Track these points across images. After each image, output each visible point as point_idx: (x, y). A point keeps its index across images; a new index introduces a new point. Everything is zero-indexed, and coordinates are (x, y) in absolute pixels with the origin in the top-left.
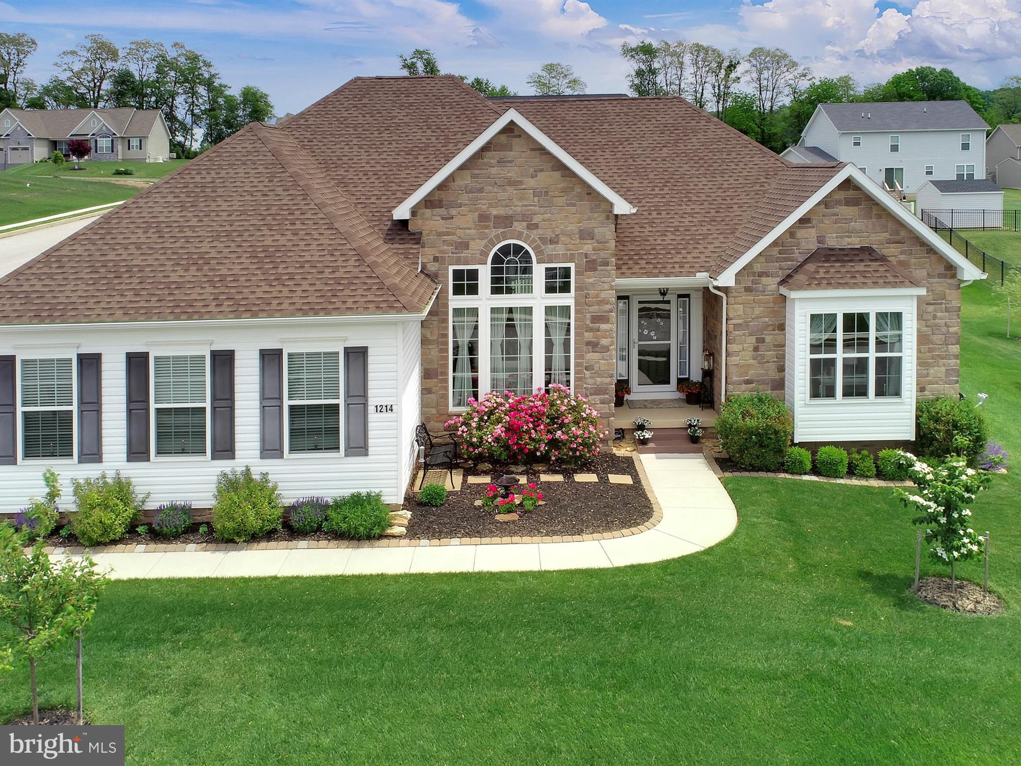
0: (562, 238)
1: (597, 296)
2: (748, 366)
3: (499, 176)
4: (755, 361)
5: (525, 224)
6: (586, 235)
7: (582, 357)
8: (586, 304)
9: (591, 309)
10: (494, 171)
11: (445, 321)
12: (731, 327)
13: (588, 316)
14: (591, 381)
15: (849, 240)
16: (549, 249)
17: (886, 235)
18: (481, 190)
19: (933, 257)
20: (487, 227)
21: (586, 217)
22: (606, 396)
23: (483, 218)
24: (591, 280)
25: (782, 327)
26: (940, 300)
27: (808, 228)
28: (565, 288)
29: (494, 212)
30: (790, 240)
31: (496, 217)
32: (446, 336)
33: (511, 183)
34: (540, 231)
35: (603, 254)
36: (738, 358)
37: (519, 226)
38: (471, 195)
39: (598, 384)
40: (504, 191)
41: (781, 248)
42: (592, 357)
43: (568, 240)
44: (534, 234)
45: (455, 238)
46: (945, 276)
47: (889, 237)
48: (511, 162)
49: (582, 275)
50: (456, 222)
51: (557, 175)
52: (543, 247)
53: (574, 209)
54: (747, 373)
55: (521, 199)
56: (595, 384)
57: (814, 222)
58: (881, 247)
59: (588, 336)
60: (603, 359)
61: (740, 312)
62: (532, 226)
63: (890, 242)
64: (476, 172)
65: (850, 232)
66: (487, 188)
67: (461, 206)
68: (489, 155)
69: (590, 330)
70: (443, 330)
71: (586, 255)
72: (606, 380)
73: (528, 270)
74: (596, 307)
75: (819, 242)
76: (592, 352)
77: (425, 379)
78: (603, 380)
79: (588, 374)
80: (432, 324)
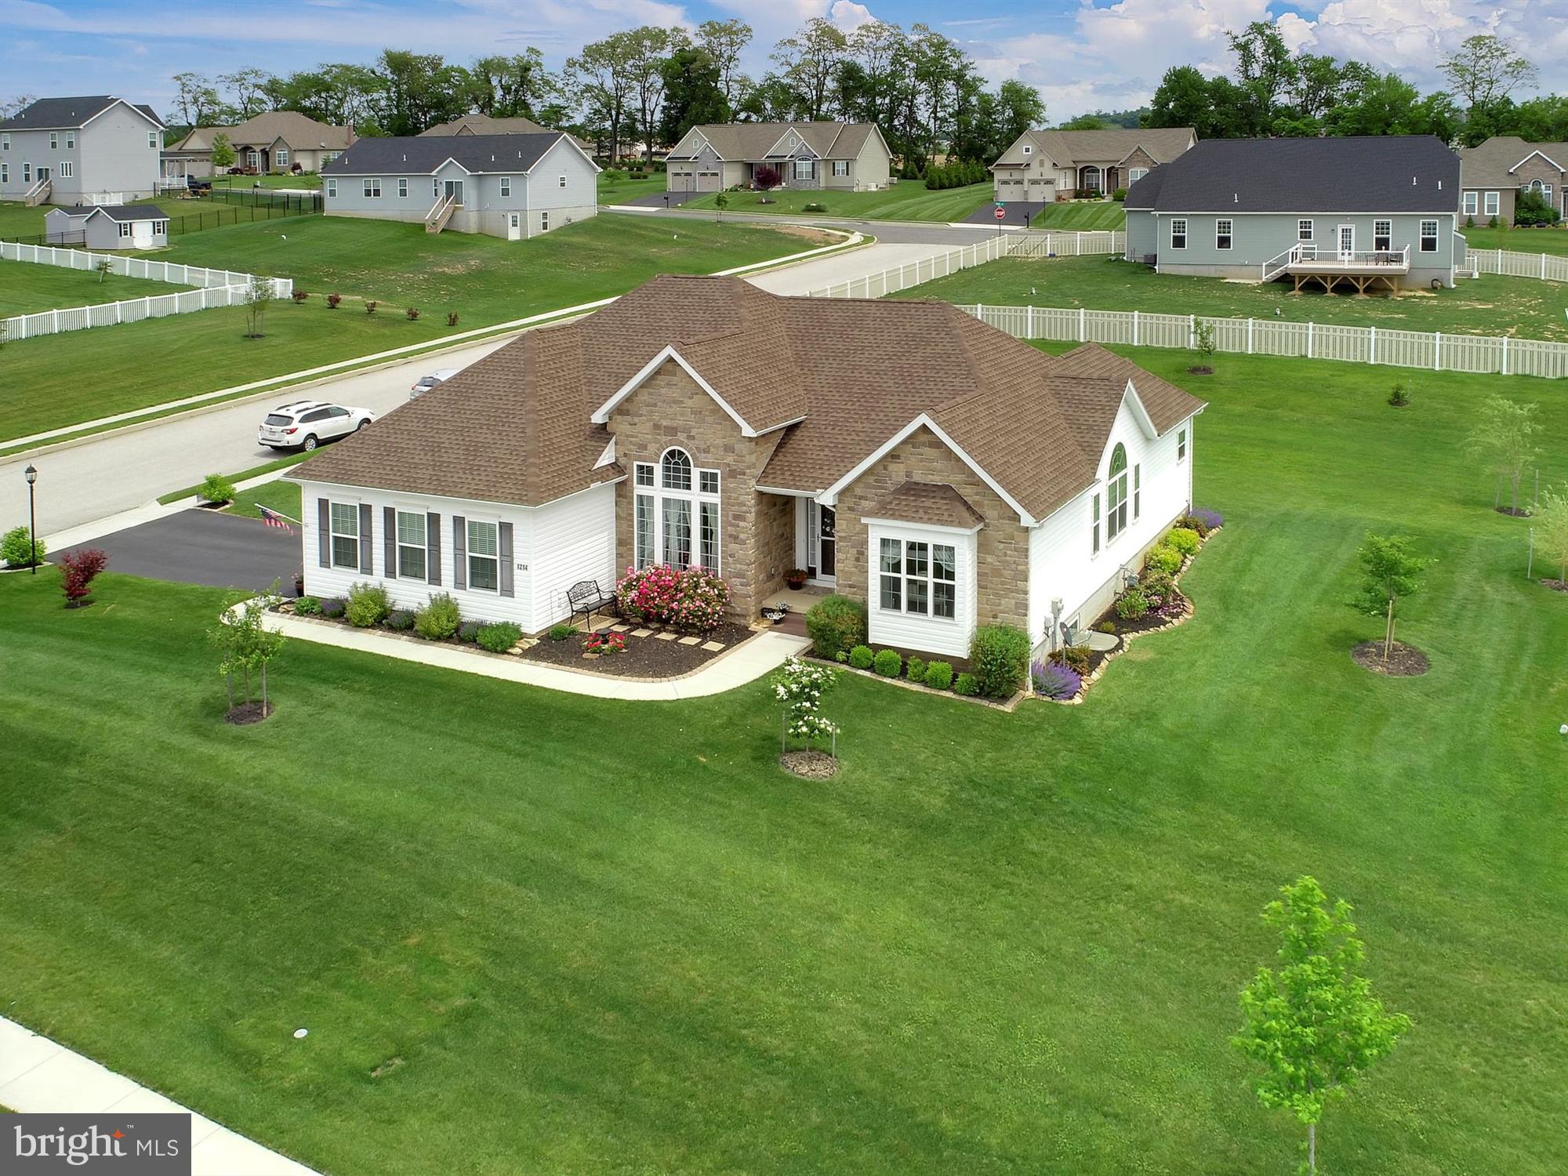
0: (712, 450)
1: (737, 499)
2: (851, 573)
3: (667, 396)
4: (857, 570)
5: (685, 435)
6: (728, 448)
7: (727, 546)
8: (729, 504)
9: (733, 508)
10: (663, 391)
11: (631, 503)
13: (731, 513)
14: (733, 565)
15: (932, 477)
16: (702, 457)
17: (960, 477)
18: (655, 405)
20: (659, 435)
21: (728, 434)
22: (744, 580)
23: (657, 426)
24: (732, 485)
27: (895, 463)
28: (714, 490)
29: (664, 423)
31: (665, 427)
32: (631, 515)
33: (675, 402)
34: (696, 442)
36: (843, 565)
37: (681, 437)
38: (648, 408)
39: (738, 569)
40: (671, 407)
41: (878, 478)
42: (733, 546)
43: (716, 452)
44: (691, 444)
45: (639, 440)
46: (1013, 520)
47: (967, 479)
48: (675, 385)
49: (726, 480)
50: (639, 427)
52: (699, 455)
53: (718, 428)
55: (682, 415)
57: (903, 458)
58: (957, 487)
59: (731, 529)
60: (741, 549)
61: (844, 527)
62: (691, 438)
63: (967, 483)
64: (652, 390)
65: (932, 471)
66: (659, 404)
67: (641, 415)
68: (660, 377)
69: (733, 525)
70: (630, 510)
71: (728, 465)
72: (744, 567)
73: (688, 472)
74: (736, 507)
75: (907, 476)
76: (734, 543)
77: (619, 546)
78: (741, 566)
79: (730, 560)
80: (623, 504)
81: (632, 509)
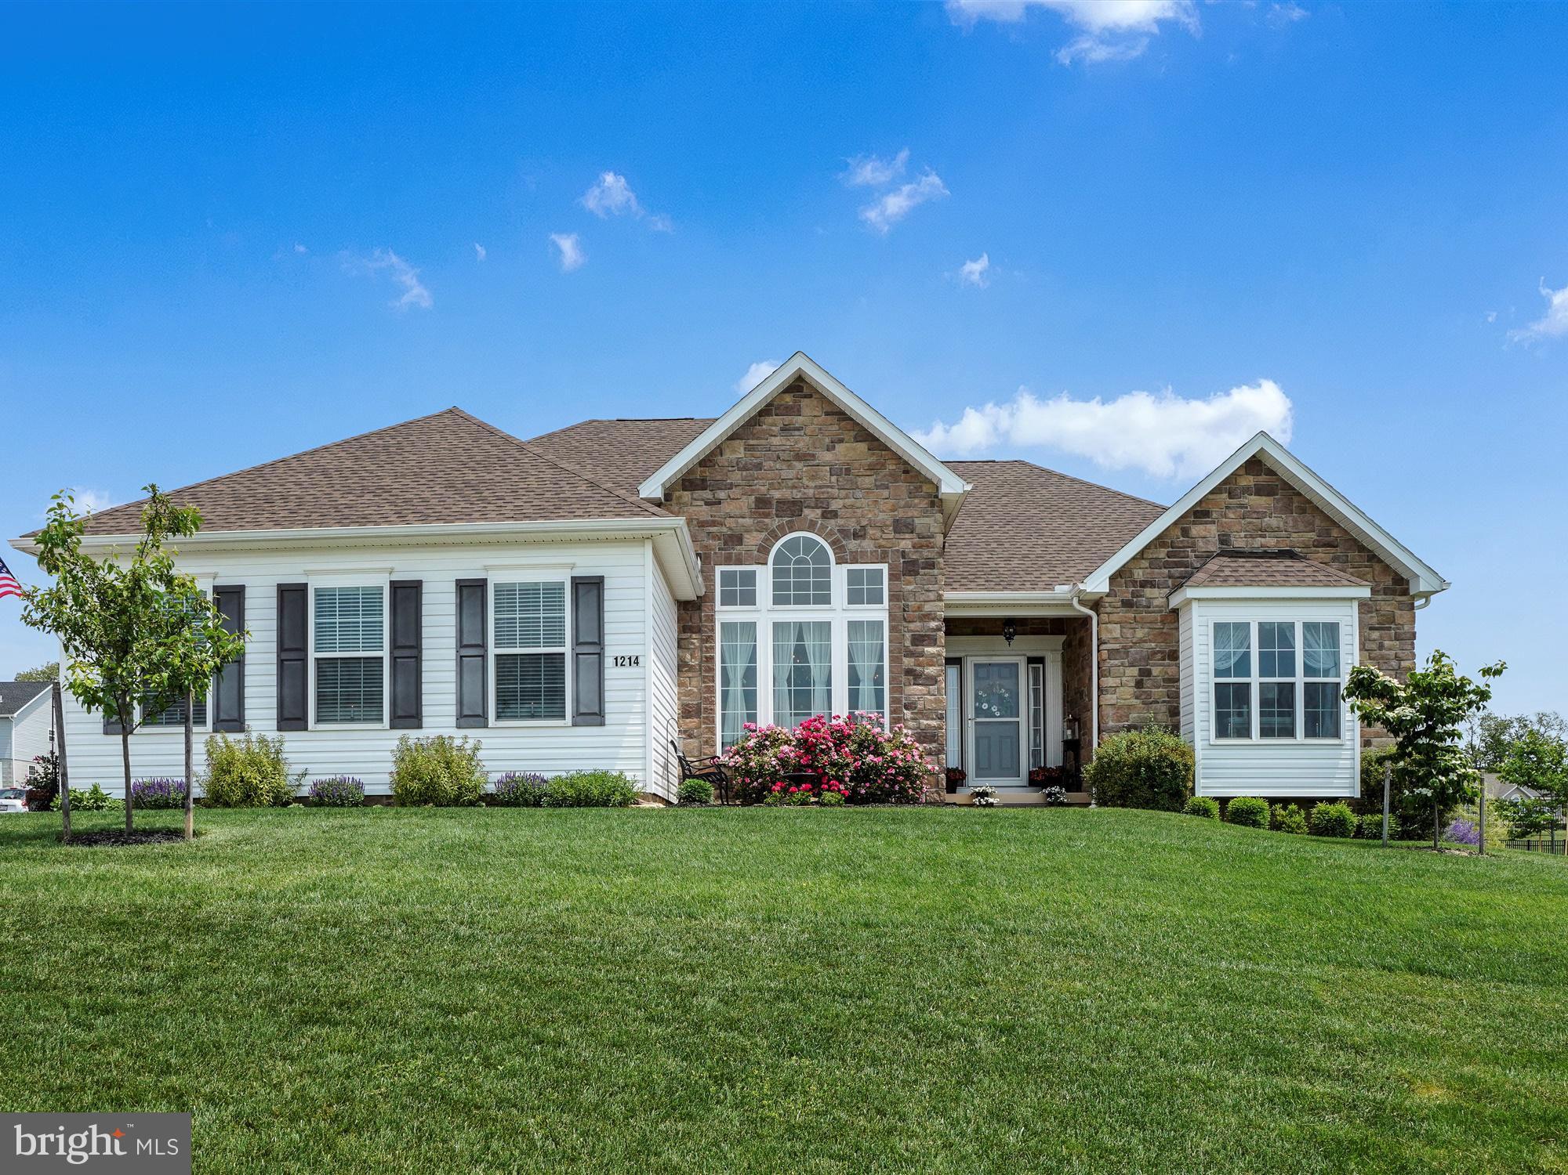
0: (871, 531)
1: (919, 608)
2: (1129, 706)
3: (783, 448)
4: (1138, 701)
5: (819, 511)
6: (902, 526)
7: (899, 690)
8: (905, 619)
9: (912, 626)
10: (775, 441)
11: (711, 639)
12: (1105, 654)
13: (908, 635)
14: (911, 724)
15: (1263, 540)
16: (852, 545)
17: (1313, 535)
18: (759, 467)
19: (1377, 567)
20: (767, 516)
21: (902, 503)
22: (934, 745)
23: (762, 502)
24: (910, 588)
25: (1174, 656)
26: (1388, 623)
27: (1206, 523)
28: (875, 598)
29: (777, 495)
30: (1182, 539)
31: (779, 502)
32: (711, 659)
33: (800, 457)
34: (840, 522)
35: (926, 553)
36: (1115, 696)
37: (811, 514)
38: (744, 473)
39: (923, 727)
40: (790, 467)
41: (1170, 549)
42: (915, 690)
43: (879, 534)
44: (832, 524)
45: (724, 530)
46: (1394, 592)
47: (1316, 538)
48: (798, 429)
49: (898, 579)
50: (727, 507)
51: (862, 447)
52: (844, 542)
53: (886, 493)
54: (1128, 716)
55: (813, 478)
56: (919, 728)
57: (1215, 515)
58: (1305, 550)
59: (908, 662)
60: (929, 693)
61: (1117, 634)
62: (830, 514)
63: (1317, 544)
64: (752, 442)
65: (1263, 531)
66: (767, 464)
67: (731, 487)
68: (769, 420)
69: (910, 654)
70: (707, 652)
71: (903, 554)
72: (934, 723)
73: (827, 573)
74: (918, 624)
75: (1222, 542)
76: (914, 684)
77: (683, 717)
78: (929, 722)
79: (908, 714)
80: (693, 644)
81: (713, 648)
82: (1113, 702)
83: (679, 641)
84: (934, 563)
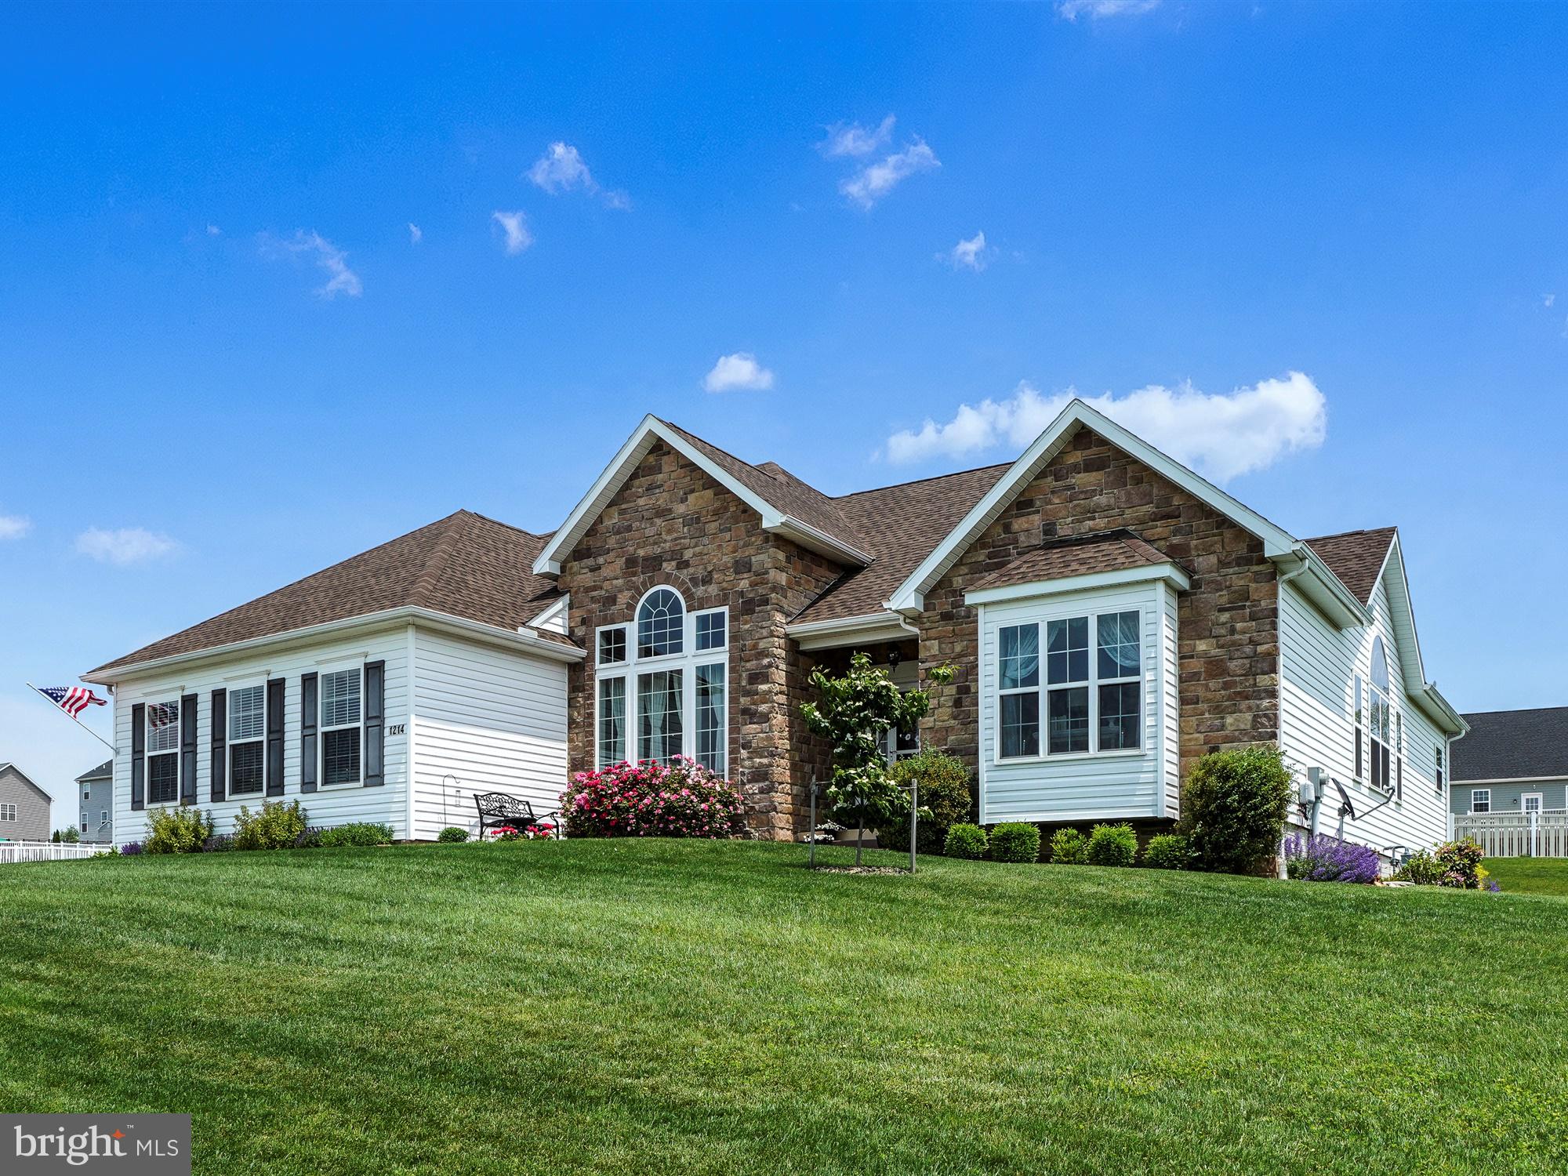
0: (716, 576)
1: (755, 646)
2: (947, 729)
3: (647, 507)
4: (957, 722)
5: (674, 563)
6: (742, 566)
7: (737, 732)
8: (741, 659)
9: (748, 665)
10: (641, 502)
11: (591, 696)
12: (923, 674)
13: (744, 674)
14: (747, 763)
15: (1091, 523)
16: (700, 591)
17: (1149, 508)
18: (629, 529)
19: (1228, 534)
20: (634, 574)
21: (741, 543)
22: (766, 783)
23: (631, 562)
26: (1242, 601)
27: (1029, 514)
28: (718, 641)
29: (641, 553)
30: (1003, 536)
31: (644, 559)
32: (591, 715)
33: (660, 513)
34: (691, 570)
35: (761, 590)
36: (932, 719)
37: (668, 567)
38: (618, 537)
39: (757, 766)
40: (652, 524)
41: (991, 550)
42: (747, 729)
43: (721, 578)
44: (684, 575)
45: (603, 592)
46: (1248, 561)
47: (1155, 510)
48: (660, 486)
49: (738, 620)
50: (606, 572)
51: (709, 493)
52: (694, 590)
53: (728, 536)
54: (946, 739)
55: (669, 532)
56: (753, 767)
57: (1038, 503)
58: (1140, 527)
59: (744, 701)
60: (762, 732)
61: (934, 650)
62: (683, 565)
63: (1156, 517)
64: (624, 506)
65: (1091, 513)
66: (636, 525)
67: (608, 551)
68: (636, 482)
69: (747, 693)
70: (589, 709)
71: (742, 594)
72: (765, 761)
73: (679, 622)
74: (754, 662)
75: (1046, 533)
76: (750, 723)
77: (572, 770)
78: (761, 760)
79: (744, 753)
80: (579, 702)
81: (592, 704)
82: (931, 725)
83: (570, 700)
84: (768, 599)
